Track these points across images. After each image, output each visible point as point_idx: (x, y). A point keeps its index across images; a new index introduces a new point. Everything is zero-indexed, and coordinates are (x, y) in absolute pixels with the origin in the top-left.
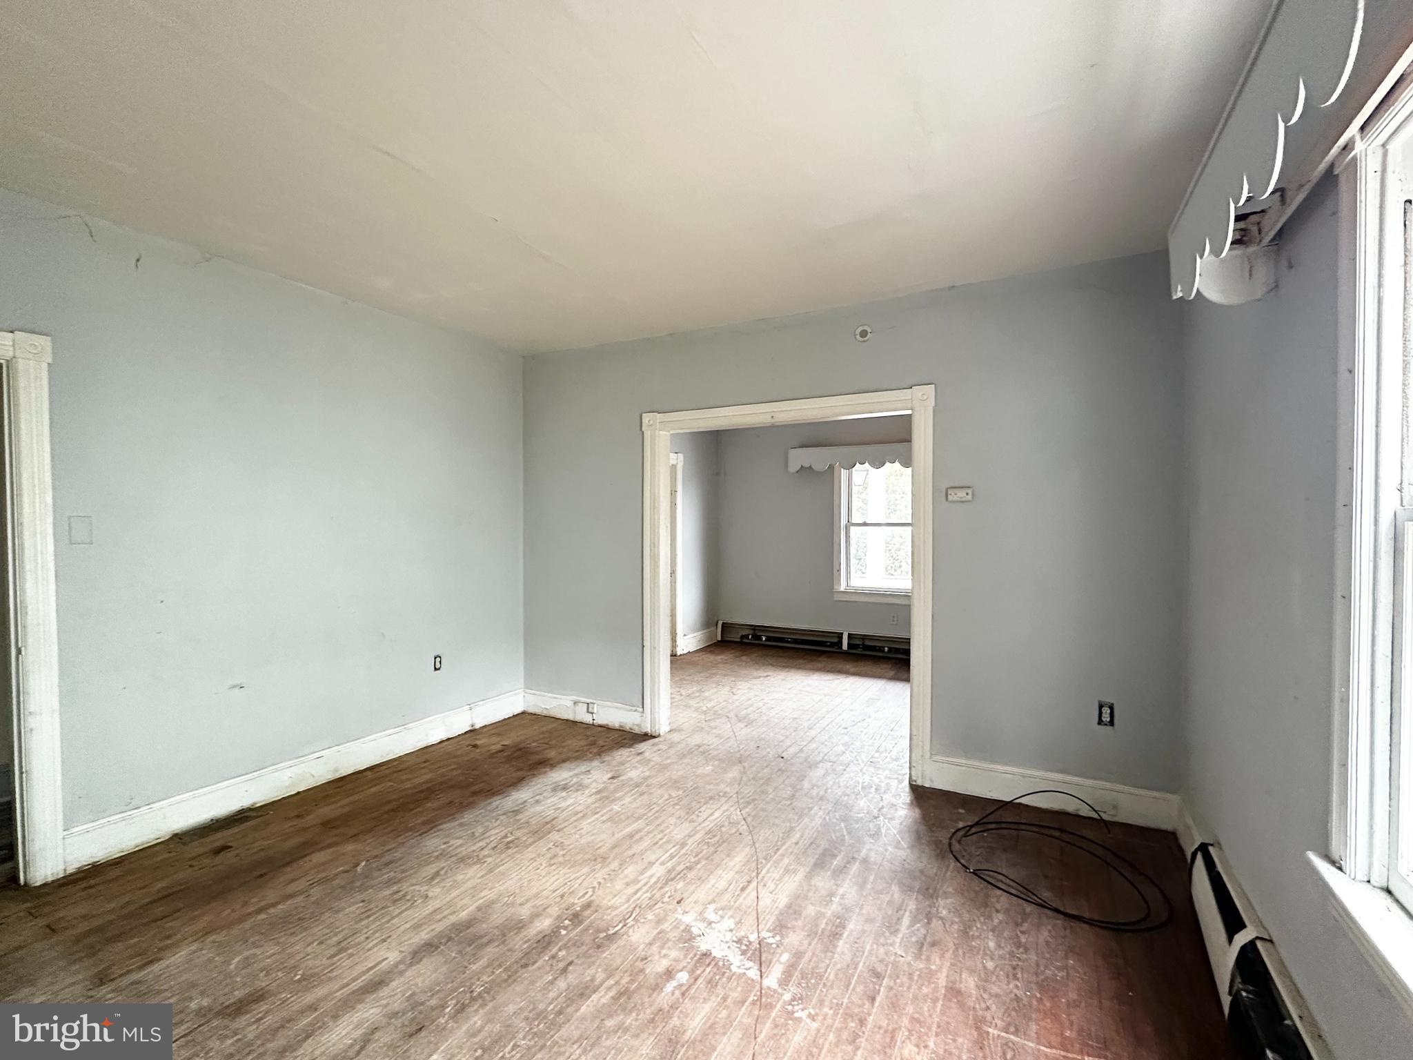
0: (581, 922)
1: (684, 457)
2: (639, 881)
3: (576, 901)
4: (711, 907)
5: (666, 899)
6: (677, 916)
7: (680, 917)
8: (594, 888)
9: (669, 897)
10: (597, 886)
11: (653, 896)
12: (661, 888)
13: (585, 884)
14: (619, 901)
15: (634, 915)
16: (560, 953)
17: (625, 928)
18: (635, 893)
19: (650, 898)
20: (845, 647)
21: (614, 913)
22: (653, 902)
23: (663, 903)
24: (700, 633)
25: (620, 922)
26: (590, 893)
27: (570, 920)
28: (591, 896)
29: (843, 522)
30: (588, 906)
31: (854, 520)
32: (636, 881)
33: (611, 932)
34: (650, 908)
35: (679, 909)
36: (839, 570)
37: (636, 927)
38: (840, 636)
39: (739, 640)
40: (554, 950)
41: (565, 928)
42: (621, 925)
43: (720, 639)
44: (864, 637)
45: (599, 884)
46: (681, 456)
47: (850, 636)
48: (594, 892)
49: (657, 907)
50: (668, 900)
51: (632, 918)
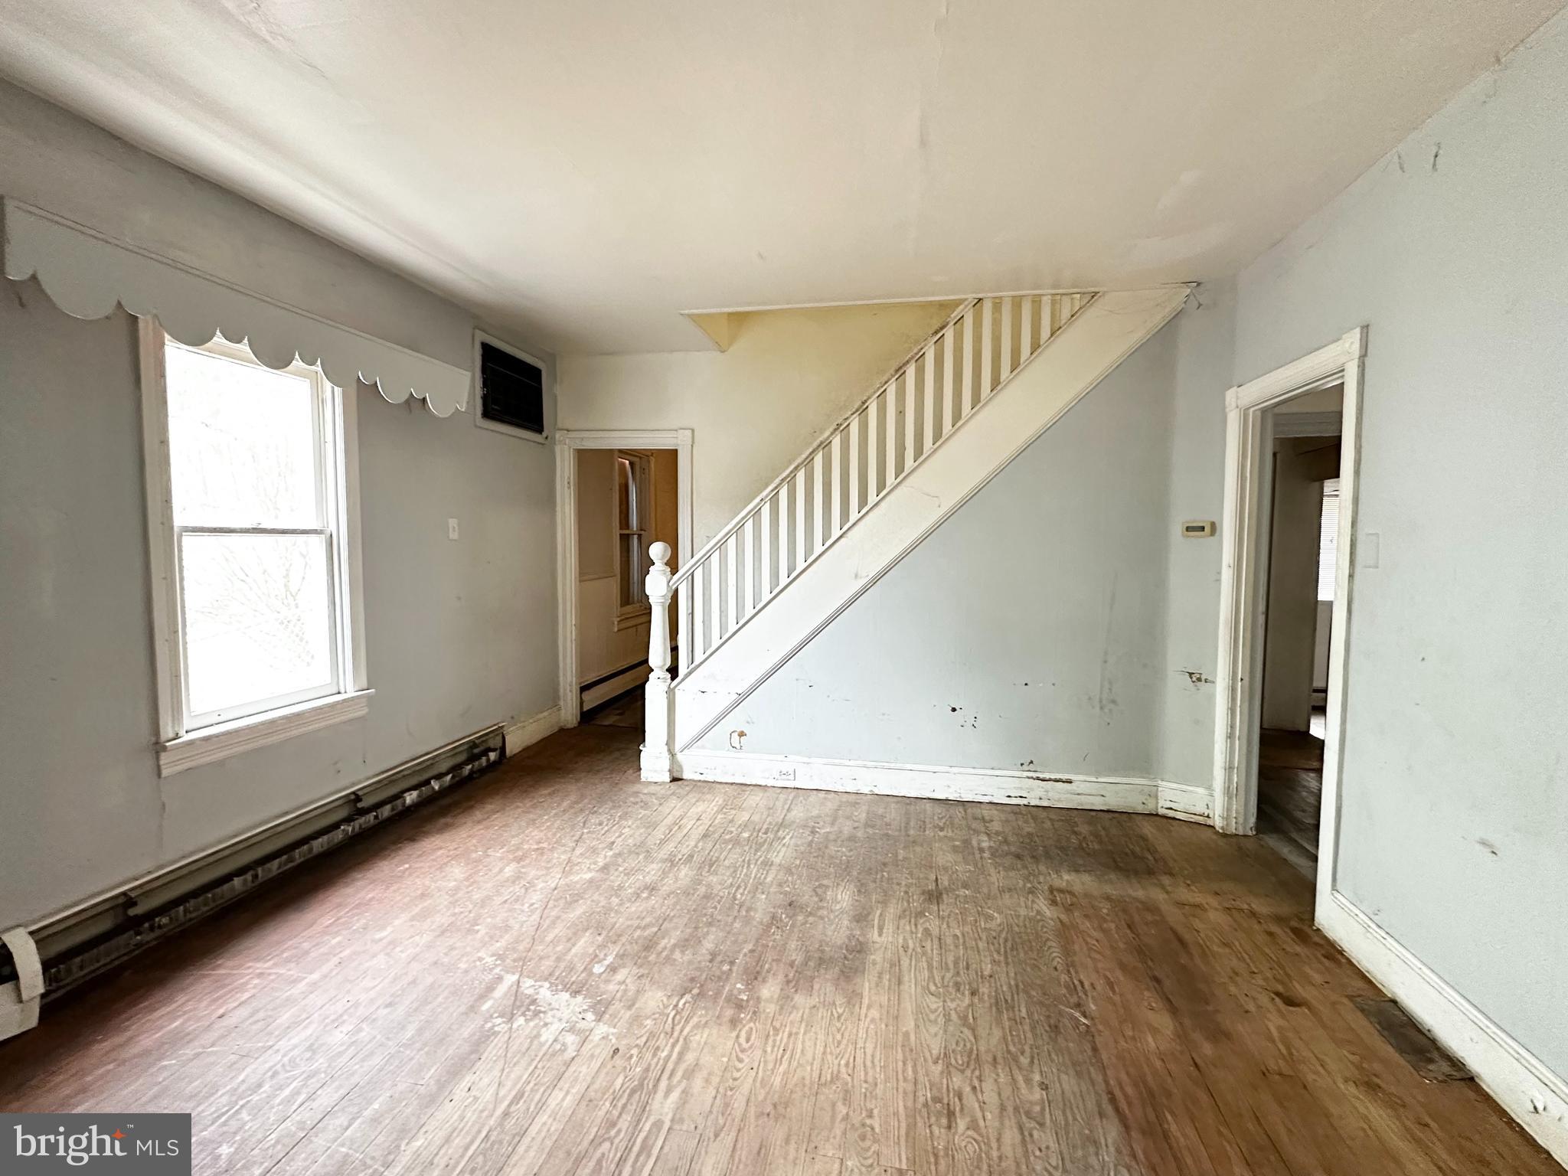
0: (728, 1000)
2: (683, 1077)
3: (752, 1025)
5: (635, 1051)
6: (616, 1031)
7: (612, 1031)
8: (743, 1051)
9: (631, 1056)
10: (741, 1055)
11: (654, 1055)
12: (647, 1070)
13: (758, 1053)
14: (697, 1037)
15: (670, 1019)
16: (728, 967)
17: (674, 1003)
18: (681, 1054)
19: (658, 1048)
21: (695, 1020)
22: (651, 1043)
23: (637, 1046)
25: (682, 1010)
26: (742, 1040)
27: (742, 1000)
28: (738, 1037)
30: (734, 1022)
32: (689, 1075)
33: (688, 997)
34: (652, 1035)
35: (614, 1041)
37: (661, 1007)
40: (735, 968)
41: (740, 991)
42: (681, 1005)
48: (740, 1045)
49: (644, 1039)
50: (632, 1052)
51: (671, 1016)
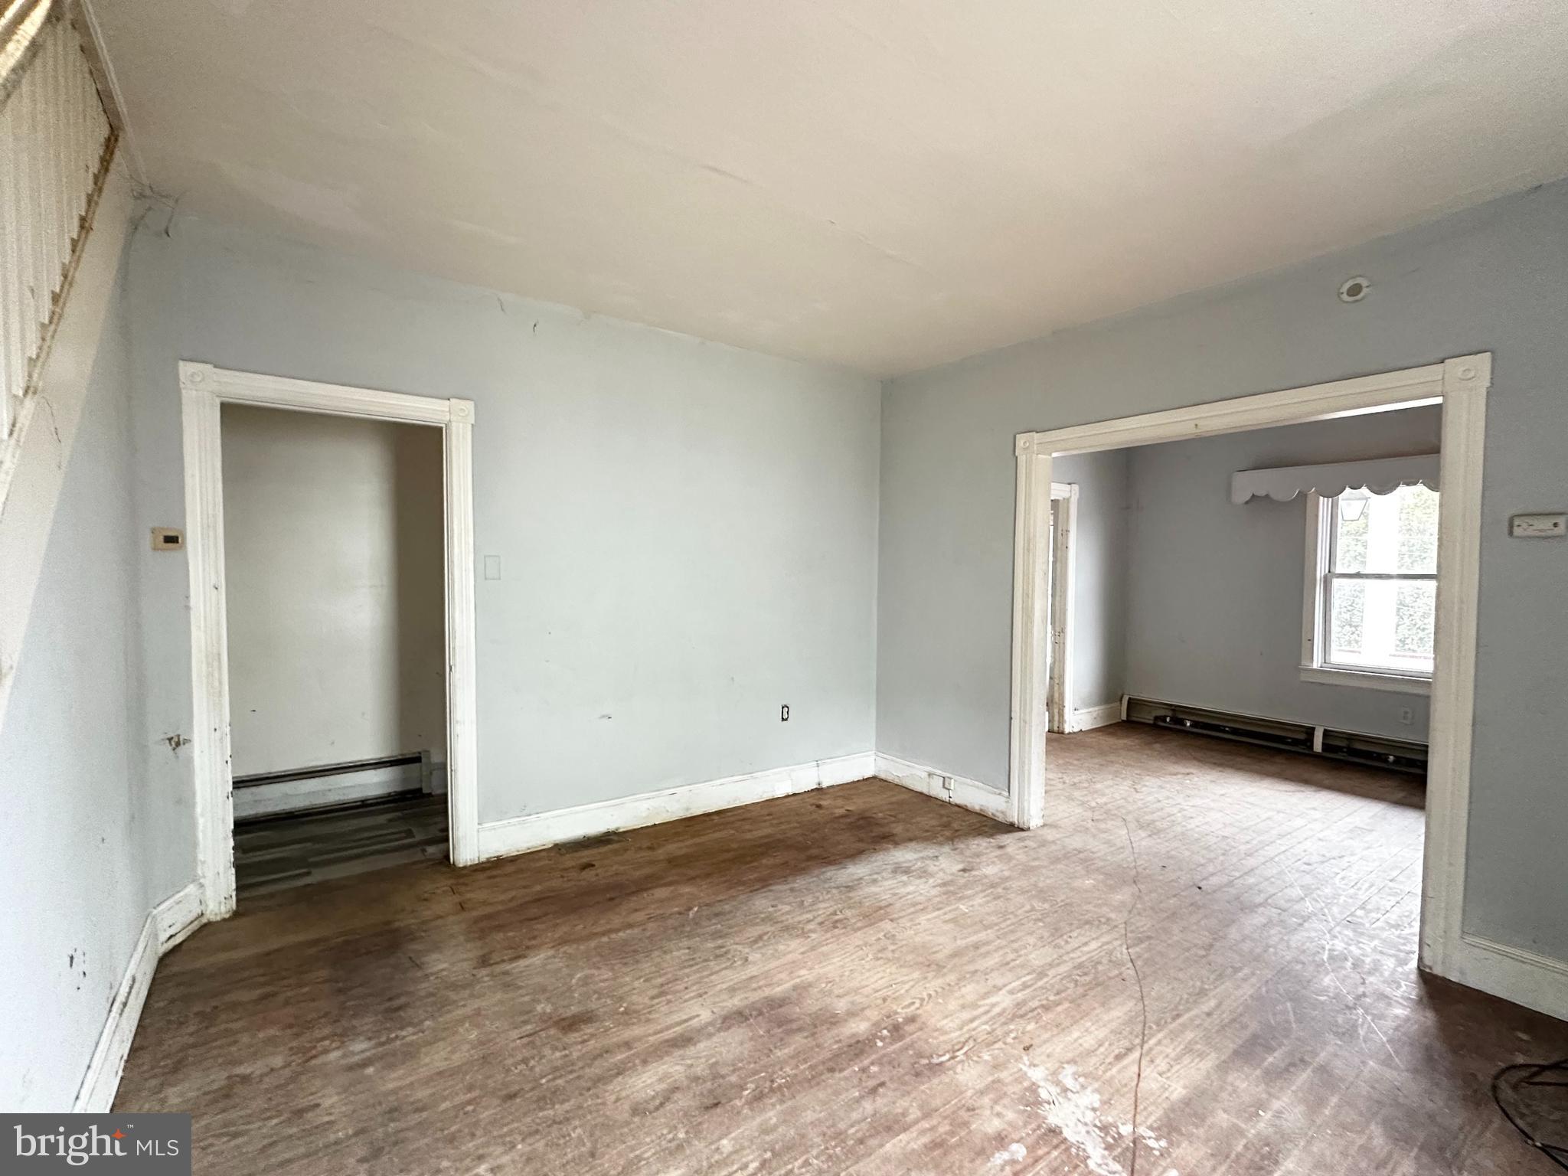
0: (901, 1038)
1: (1081, 489)
2: (980, 1006)
3: (899, 1010)
4: (1070, 1070)
5: (1009, 1040)
6: (1021, 1066)
7: (1025, 1068)
8: (922, 1000)
9: (1014, 1038)
10: (927, 999)
11: (994, 1030)
12: (1005, 1023)
13: (913, 992)
14: (951, 1025)
15: (966, 1049)
16: (872, 1068)
17: (952, 1061)
18: (972, 1020)
19: (989, 1033)
20: (1318, 746)
21: (942, 1038)
22: (991, 1039)
23: (1005, 1043)
24: (1096, 708)
25: (948, 1052)
26: (917, 1005)
27: (889, 1031)
28: (918, 1009)
29: (1321, 569)
30: (912, 1020)
31: (1339, 570)
32: (974, 1006)
33: (935, 1061)
34: (989, 1045)
35: (1025, 1058)
36: (1311, 640)
37: (966, 1064)
38: (1310, 731)
39: (1151, 722)
40: (866, 1062)
41: (882, 1039)
42: (947, 1056)
43: (1124, 717)
44: (1351, 737)
45: (930, 996)
46: (1076, 487)
47: (1327, 734)
48: (921, 1005)
49: (997, 1046)
50: (1012, 1041)
51: (962, 1052)
